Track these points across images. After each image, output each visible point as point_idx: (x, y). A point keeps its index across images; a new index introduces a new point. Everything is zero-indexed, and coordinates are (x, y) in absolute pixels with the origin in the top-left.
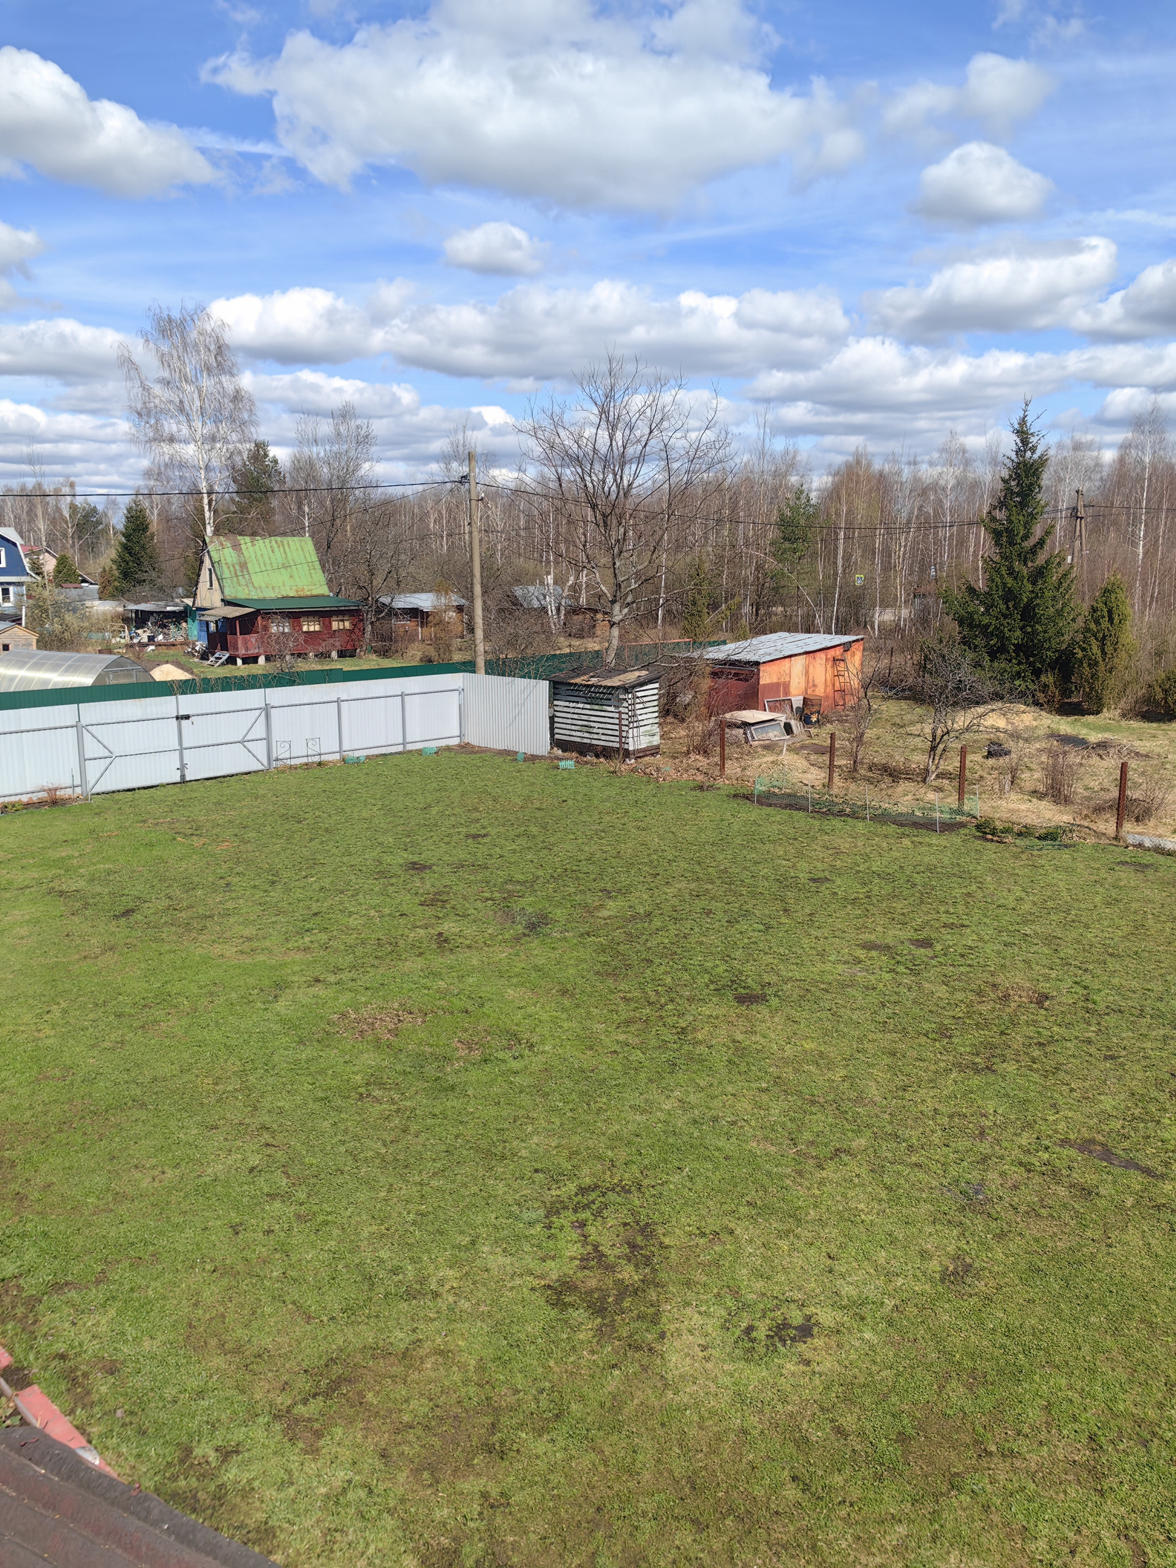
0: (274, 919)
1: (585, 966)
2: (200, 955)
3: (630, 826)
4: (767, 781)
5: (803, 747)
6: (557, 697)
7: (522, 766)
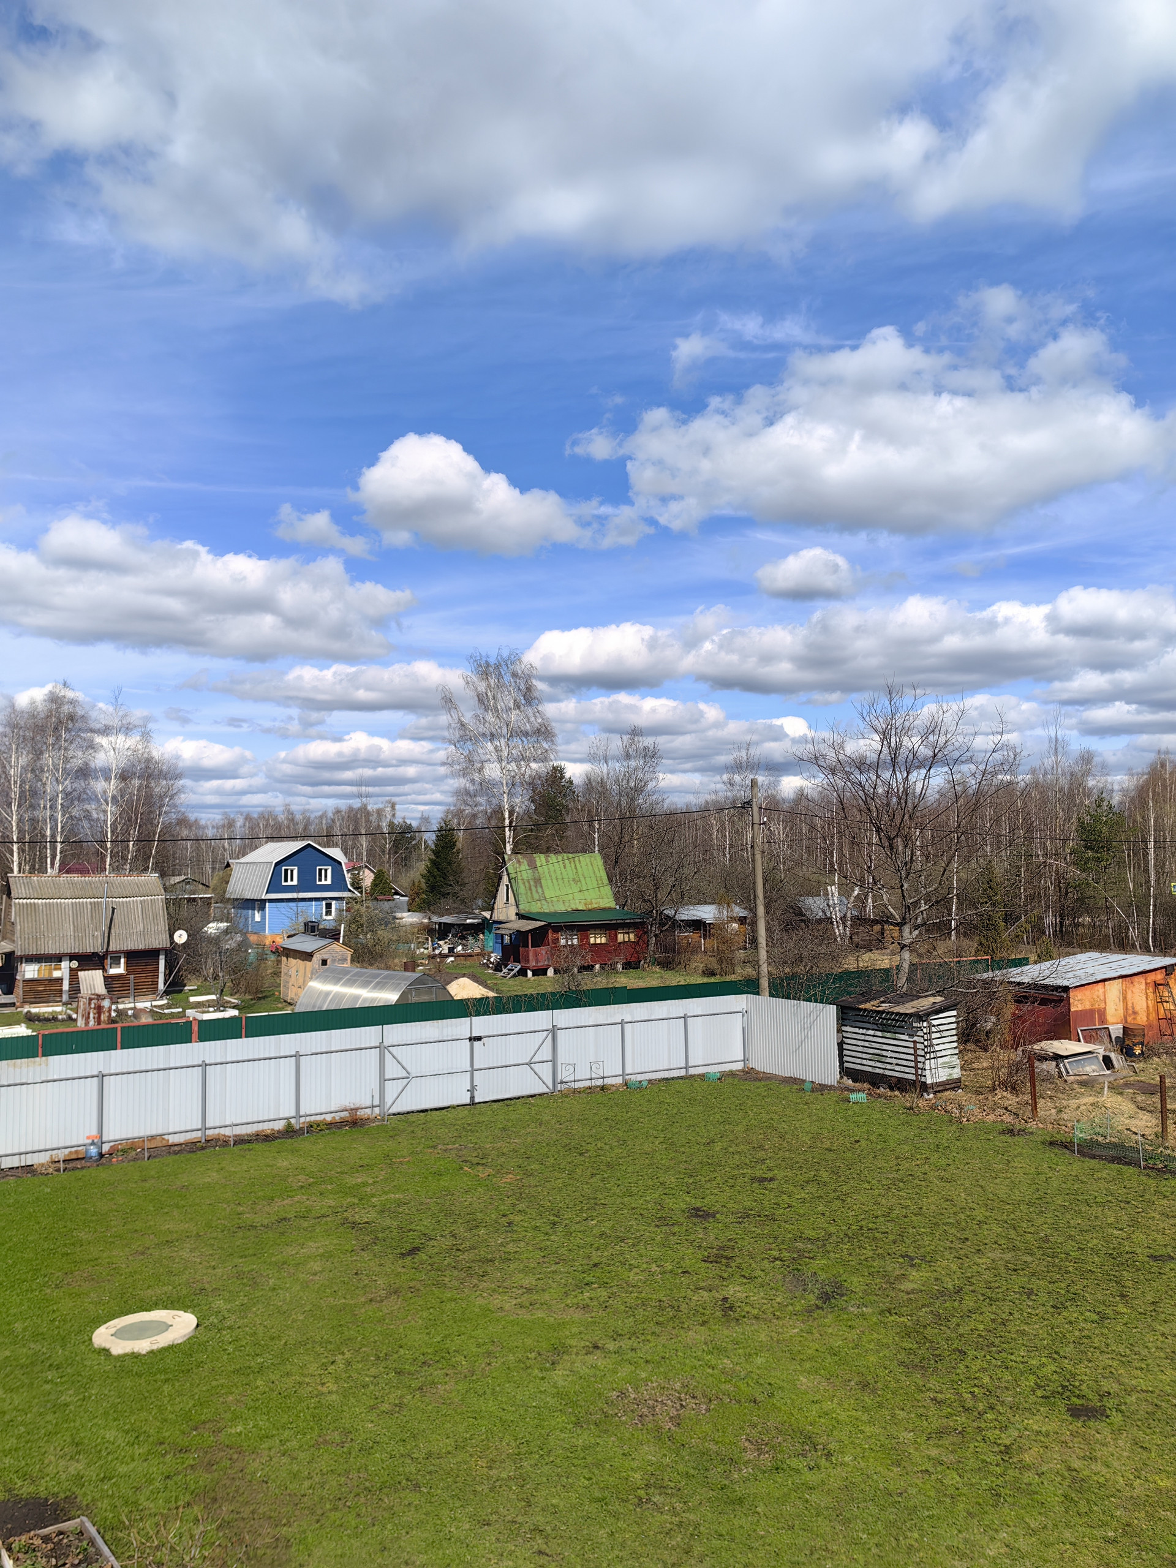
0: (553, 1268)
1: (886, 1352)
2: (480, 1306)
3: (932, 1175)
4: (1087, 1126)
5: (1127, 1085)
6: (846, 1022)
7: (809, 1097)
